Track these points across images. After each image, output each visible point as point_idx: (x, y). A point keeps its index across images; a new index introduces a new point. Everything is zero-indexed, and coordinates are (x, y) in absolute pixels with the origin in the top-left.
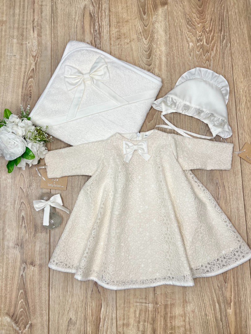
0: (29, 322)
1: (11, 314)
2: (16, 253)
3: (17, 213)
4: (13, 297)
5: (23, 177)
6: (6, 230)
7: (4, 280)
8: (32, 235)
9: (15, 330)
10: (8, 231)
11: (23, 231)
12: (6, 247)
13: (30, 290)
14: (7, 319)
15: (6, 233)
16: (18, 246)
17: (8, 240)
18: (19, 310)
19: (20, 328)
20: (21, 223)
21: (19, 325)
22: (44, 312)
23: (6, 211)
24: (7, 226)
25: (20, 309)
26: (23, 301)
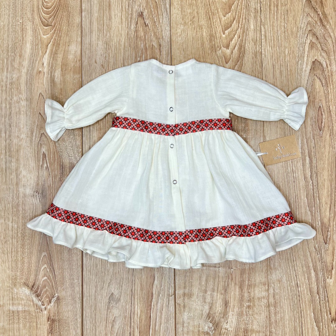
0: (55, 294)
1: (31, 284)
2: (35, 203)
3: (36, 148)
4: (33, 262)
5: (43, 98)
6: (21, 172)
7: (20, 239)
8: (57, 179)
9: (37, 306)
10: (24, 173)
11: (45, 173)
12: (21, 194)
13: (56, 252)
14: (25, 291)
15: (21, 177)
16: (38, 194)
17: (24, 186)
18: (42, 279)
19: (43, 302)
20: (41, 163)
21: (42, 299)
22: (76, 281)
23: (20, 146)
24: (22, 166)
25: (43, 277)
26: (46, 267)
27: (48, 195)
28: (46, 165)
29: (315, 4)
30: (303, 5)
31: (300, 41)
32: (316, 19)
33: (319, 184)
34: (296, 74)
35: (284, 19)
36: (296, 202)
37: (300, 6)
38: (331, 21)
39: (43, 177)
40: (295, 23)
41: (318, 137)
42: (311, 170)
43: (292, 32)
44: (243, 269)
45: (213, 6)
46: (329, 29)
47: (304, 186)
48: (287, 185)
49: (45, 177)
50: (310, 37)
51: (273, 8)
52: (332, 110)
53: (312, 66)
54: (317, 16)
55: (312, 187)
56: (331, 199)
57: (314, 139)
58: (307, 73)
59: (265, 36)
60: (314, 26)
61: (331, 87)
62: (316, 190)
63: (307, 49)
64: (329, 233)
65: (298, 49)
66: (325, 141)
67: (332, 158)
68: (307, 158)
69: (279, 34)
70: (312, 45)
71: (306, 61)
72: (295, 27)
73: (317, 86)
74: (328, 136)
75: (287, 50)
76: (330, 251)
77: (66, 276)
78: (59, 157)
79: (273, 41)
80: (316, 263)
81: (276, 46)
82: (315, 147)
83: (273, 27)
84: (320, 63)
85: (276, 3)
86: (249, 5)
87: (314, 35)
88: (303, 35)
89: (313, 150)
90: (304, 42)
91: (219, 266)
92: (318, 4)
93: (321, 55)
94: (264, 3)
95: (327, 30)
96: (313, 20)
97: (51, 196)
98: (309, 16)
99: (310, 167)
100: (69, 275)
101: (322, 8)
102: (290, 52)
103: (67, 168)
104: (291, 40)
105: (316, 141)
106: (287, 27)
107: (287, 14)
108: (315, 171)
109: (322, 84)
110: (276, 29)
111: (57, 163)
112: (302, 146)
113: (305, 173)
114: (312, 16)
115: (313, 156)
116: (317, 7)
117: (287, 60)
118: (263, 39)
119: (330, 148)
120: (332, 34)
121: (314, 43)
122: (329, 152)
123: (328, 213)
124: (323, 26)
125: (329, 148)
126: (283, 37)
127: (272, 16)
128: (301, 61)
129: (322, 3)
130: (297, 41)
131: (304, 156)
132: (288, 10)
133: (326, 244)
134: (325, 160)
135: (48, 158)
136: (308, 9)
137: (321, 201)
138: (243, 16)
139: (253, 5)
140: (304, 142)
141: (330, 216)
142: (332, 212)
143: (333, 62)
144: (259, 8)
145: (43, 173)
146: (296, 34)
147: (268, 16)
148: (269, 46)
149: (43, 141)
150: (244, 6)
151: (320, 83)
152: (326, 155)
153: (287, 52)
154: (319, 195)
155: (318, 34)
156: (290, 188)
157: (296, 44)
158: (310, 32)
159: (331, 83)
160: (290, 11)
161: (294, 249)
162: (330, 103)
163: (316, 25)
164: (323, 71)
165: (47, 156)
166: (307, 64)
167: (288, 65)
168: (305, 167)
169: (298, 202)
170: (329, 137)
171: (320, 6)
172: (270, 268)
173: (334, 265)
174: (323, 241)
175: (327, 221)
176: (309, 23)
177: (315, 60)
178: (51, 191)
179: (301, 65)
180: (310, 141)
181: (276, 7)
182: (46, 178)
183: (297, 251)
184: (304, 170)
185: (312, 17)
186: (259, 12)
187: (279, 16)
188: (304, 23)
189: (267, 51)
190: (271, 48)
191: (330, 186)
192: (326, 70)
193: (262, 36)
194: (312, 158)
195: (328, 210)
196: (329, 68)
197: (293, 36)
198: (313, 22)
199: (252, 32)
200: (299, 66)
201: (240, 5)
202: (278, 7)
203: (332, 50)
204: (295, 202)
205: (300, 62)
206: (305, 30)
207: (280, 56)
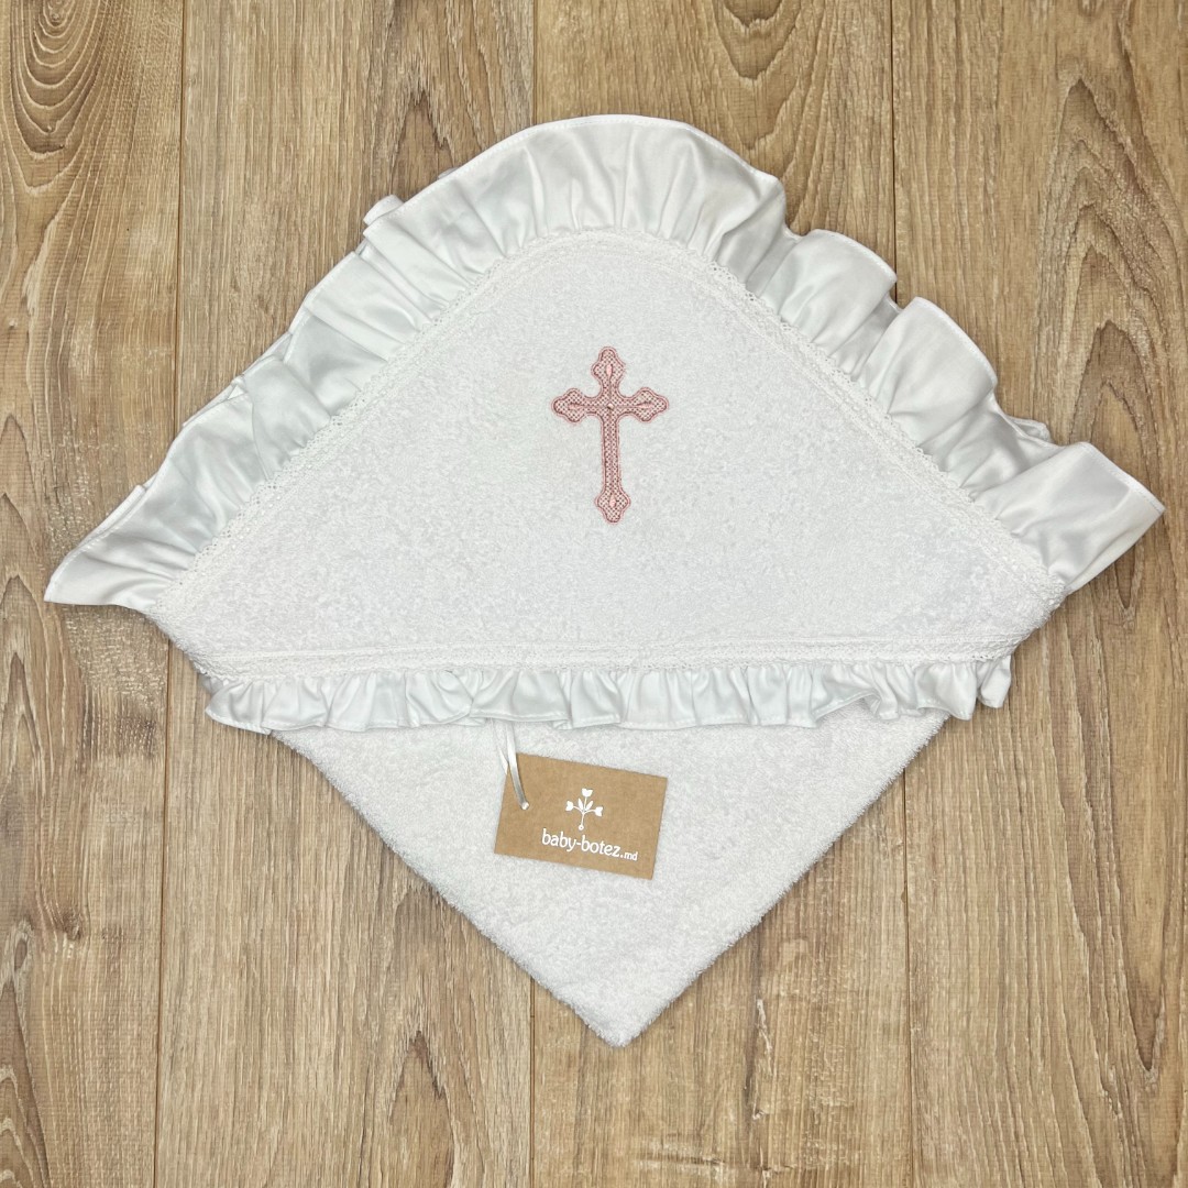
27: (26, 828)
28: (22, 708)
29: (1109, 106)
30: (1061, 107)
31: (1049, 250)
32: (1112, 165)
33: (1121, 823)
34: (1032, 377)
35: (986, 159)
36: (1028, 891)
37: (1050, 112)
38: (1168, 173)
39: (10, 758)
40: (1029, 175)
41: (1117, 632)
42: (1088, 766)
43: (1016, 210)
44: (810, 1172)
45: (706, 107)
46: (1162, 206)
47: (1061, 830)
48: (991, 822)
49: (17, 758)
50: (1087, 235)
51: (940, 114)
52: (1171, 526)
53: (1093, 345)
54: (1113, 152)
55: (1090, 833)
56: (1170, 886)
57: (1102, 639)
58: (1073, 373)
59: (912, 227)
60: (1102, 189)
61: (1170, 432)
62: (1109, 848)
63: (1073, 280)
64: (1161, 1024)
65: (1039, 281)
66: (1143, 649)
67: (1171, 717)
68: (1074, 715)
69: (965, 220)
70: (1094, 266)
71: (1070, 329)
72: (1028, 192)
73: (1115, 429)
74: (1158, 630)
75: (996, 281)
76: (1164, 1102)
77: (93, 1168)
78: (77, 673)
79: (939, 247)
80: (1106, 1146)
81: (951, 265)
82: (1106, 671)
83: (940, 189)
84: (1126, 336)
85: (952, 95)
86: (845, 106)
87: (1104, 225)
88: (1061, 226)
89: (1097, 683)
90: (1064, 254)
91: (714, 1156)
92: (1118, 104)
93: (1129, 305)
94: (908, 94)
95: (1154, 207)
96: (1097, 167)
97: (42, 833)
98: (1084, 152)
99: (1084, 750)
100: (105, 1163)
101: (1136, 121)
102: (1007, 289)
103: (107, 720)
104: (1013, 245)
105: (1109, 649)
106: (996, 191)
107: (997, 140)
108: (1105, 768)
109: (1134, 419)
110: (952, 197)
111: (69, 699)
112: (1052, 667)
113: (1065, 776)
114: (1097, 153)
115: (1097, 707)
116: (1115, 115)
117: (994, 320)
118: (901, 237)
119: (1163, 677)
120: (1173, 225)
121: (1103, 257)
122: (1160, 696)
123: (1155, 943)
124: (1140, 190)
125: (1159, 675)
126: (982, 232)
127: (937, 146)
128: (1051, 327)
129: (1134, 102)
130: (1036, 247)
131: (1062, 705)
132: (1002, 124)
133: (1148, 1069)
134: (1146, 726)
135: (34, 677)
136: (1079, 123)
137: (1127, 891)
138: (823, 146)
139: (865, 106)
140: (1061, 649)
141: (1163, 953)
142: (1171, 938)
143: (1177, 334)
144: (886, 118)
145: (12, 740)
146: (1032, 219)
147: (922, 146)
148: (926, 262)
149: (16, 609)
150: (826, 108)
151: (1127, 417)
152: (1147, 705)
153: (996, 291)
154: (1119, 866)
155: (1118, 223)
156: (1004, 834)
157: (1030, 259)
158: (1085, 215)
159: (1168, 415)
160: (1007, 131)
161: (1020, 1088)
162: (1166, 494)
163: (1109, 185)
164: (1138, 368)
165: (28, 669)
166: (1074, 340)
167: (1001, 342)
168: (1064, 749)
169: (1036, 891)
170: (1162, 631)
171: (1128, 112)
172: (922, 1166)
173: (1179, 1156)
174: (1138, 1058)
175: (1152, 973)
176: (1083, 179)
177: (1108, 323)
178: (39, 813)
179: (1051, 344)
180: (1084, 647)
181: (952, 113)
182: (21, 761)
183: (1030, 1095)
184: (1060, 765)
185: (1094, 156)
186: (887, 134)
187: (966, 145)
188: (1065, 178)
189: (919, 283)
190: (931, 273)
191: (1163, 831)
192: (1148, 365)
193: (899, 223)
194: (1094, 718)
195: (1157, 929)
196: (1162, 357)
197: (1021, 228)
198: (1100, 175)
199: (858, 210)
200: (1043, 344)
201: (813, 105)
202: (963, 112)
203: (1174, 288)
204: (1024, 895)
205: (1045, 330)
206: (1069, 203)
207: (968, 303)
